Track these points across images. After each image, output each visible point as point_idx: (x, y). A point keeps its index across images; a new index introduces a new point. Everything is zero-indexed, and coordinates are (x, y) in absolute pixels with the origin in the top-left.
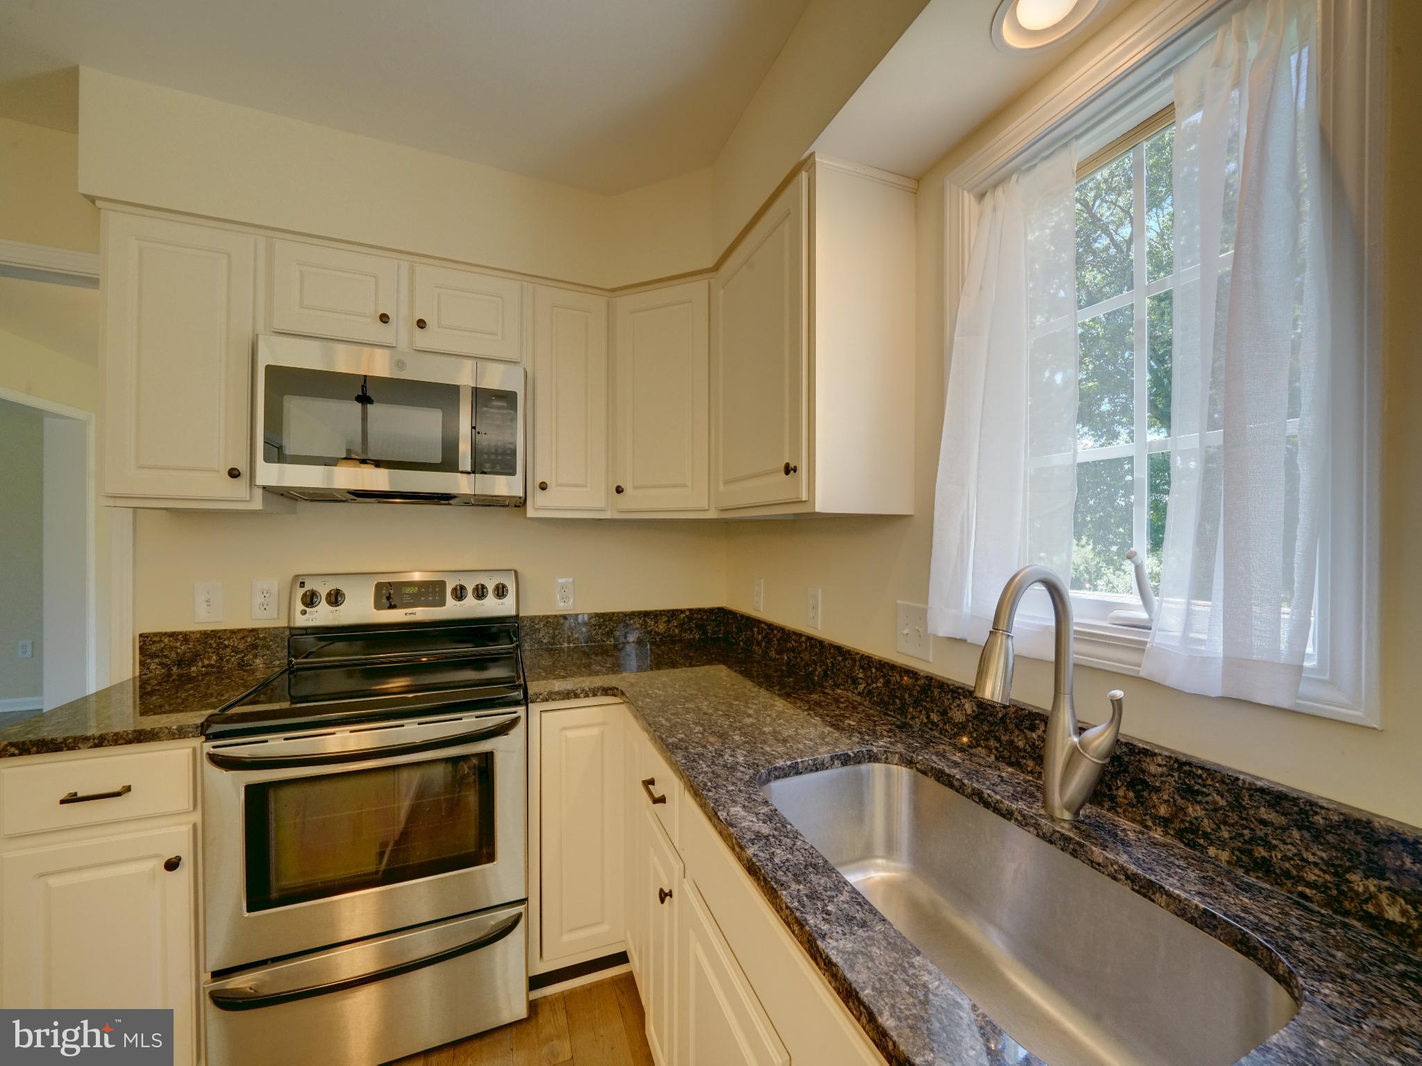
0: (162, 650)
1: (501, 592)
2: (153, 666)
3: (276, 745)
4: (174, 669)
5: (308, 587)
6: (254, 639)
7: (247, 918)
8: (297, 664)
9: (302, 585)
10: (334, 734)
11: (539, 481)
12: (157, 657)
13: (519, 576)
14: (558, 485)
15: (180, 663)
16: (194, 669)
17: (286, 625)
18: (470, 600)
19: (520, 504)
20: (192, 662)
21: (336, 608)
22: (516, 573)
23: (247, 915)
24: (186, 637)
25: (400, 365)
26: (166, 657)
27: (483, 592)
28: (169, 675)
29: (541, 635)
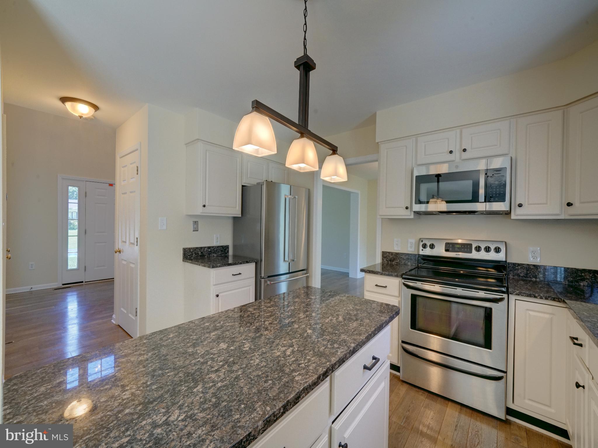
0: (387, 256)
1: (497, 250)
2: (385, 260)
3: (419, 285)
4: (389, 262)
5: (424, 242)
6: (408, 256)
7: (411, 331)
8: (420, 266)
9: (422, 241)
10: (434, 286)
11: (518, 203)
12: (386, 258)
13: (508, 245)
14: (528, 204)
15: (390, 261)
16: (393, 263)
17: (417, 254)
18: (483, 252)
19: (508, 213)
20: (393, 261)
21: (432, 250)
22: (506, 243)
23: (411, 329)
24: (392, 253)
25: (457, 167)
26: (388, 258)
27: (489, 249)
28: (388, 263)
29: (519, 272)
